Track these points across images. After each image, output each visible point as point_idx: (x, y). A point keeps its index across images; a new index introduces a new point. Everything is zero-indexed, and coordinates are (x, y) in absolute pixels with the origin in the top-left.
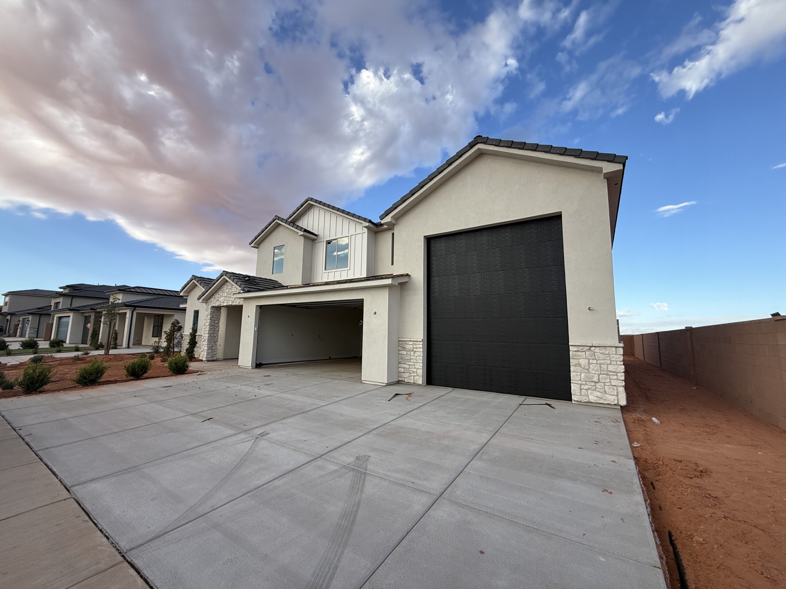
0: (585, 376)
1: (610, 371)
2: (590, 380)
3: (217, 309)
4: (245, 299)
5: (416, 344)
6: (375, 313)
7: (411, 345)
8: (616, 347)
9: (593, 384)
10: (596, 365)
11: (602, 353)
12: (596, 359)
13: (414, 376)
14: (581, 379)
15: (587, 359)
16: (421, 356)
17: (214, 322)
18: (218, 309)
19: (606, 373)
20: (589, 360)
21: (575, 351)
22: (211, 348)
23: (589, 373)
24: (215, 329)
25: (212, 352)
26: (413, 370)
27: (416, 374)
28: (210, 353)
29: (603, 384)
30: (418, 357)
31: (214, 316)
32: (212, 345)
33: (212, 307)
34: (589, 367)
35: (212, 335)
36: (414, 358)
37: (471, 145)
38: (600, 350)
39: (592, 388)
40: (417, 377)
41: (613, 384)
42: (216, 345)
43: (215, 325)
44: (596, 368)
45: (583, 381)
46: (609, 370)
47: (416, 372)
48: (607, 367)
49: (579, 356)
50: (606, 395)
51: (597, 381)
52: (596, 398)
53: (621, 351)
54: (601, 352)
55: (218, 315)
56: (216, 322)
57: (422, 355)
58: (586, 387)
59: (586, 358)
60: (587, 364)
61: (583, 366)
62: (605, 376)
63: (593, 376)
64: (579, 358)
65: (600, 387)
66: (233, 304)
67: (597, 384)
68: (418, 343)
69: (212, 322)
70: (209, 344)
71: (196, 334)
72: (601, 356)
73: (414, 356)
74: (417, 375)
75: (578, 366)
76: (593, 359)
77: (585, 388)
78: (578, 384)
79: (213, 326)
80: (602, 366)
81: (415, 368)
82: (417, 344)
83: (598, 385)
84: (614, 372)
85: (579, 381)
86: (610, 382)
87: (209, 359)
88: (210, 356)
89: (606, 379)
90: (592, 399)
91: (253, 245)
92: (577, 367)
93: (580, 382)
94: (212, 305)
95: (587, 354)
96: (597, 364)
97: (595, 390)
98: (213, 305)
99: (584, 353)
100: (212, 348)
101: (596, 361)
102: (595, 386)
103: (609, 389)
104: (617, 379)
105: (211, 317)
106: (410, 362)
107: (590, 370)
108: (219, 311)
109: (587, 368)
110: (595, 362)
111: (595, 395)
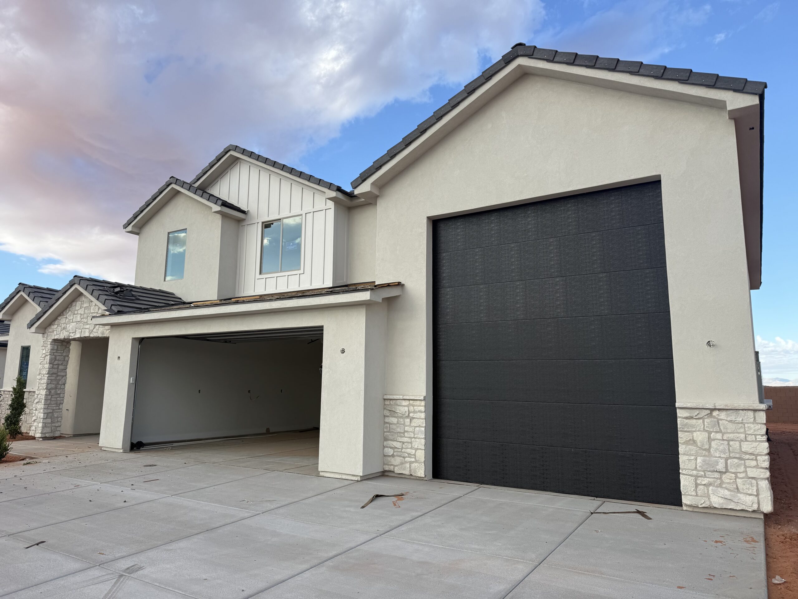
0: (704, 461)
1: (746, 453)
2: (712, 469)
3: (62, 345)
4: (114, 326)
5: (413, 406)
6: (343, 351)
7: (405, 406)
8: (755, 411)
9: (717, 475)
10: (722, 442)
11: (730, 421)
12: (720, 432)
13: (411, 463)
14: (696, 468)
15: (707, 431)
16: (422, 427)
17: (58, 368)
18: (65, 344)
19: (738, 456)
20: (710, 433)
21: (687, 418)
22: (50, 415)
23: (710, 455)
25: (52, 422)
26: (409, 451)
27: (413, 460)
28: (49, 425)
29: (733, 475)
30: (417, 429)
31: (58, 358)
32: (53, 410)
33: (55, 341)
34: (710, 447)
36: (411, 429)
37: (507, 60)
38: (728, 415)
39: (715, 482)
40: (416, 464)
41: (750, 474)
42: (59, 409)
43: (59, 374)
44: (721, 448)
45: (698, 471)
46: (743, 450)
47: (415, 455)
48: (740, 446)
49: (693, 426)
50: (739, 495)
51: (724, 470)
52: (722, 501)
53: (762, 417)
54: (729, 419)
55: (64, 354)
56: (61, 367)
57: (424, 425)
58: (706, 481)
59: (704, 430)
60: (706, 440)
61: (699, 444)
62: (736, 461)
63: (717, 462)
64: (694, 429)
65: (728, 481)
66: (91, 336)
67: (724, 476)
68: (418, 403)
69: (53, 368)
70: (47, 409)
71: (24, 390)
72: (730, 425)
73: (410, 426)
74: (416, 461)
75: (691, 445)
76: (717, 432)
77: (703, 483)
78: (691, 476)
79: (55, 376)
80: (731, 443)
81: (411, 448)
82: (416, 406)
83: (726, 478)
84: (751, 454)
85: (693, 470)
86: (746, 472)
87: (47, 435)
88: (48, 430)
89: (738, 466)
90: (716, 501)
91: (130, 228)
92: (690, 447)
93: (695, 472)
94: (53, 338)
95: (706, 423)
96: (724, 440)
97: (720, 486)
98: (56, 338)
99: (701, 421)
100: (53, 415)
101: (721, 434)
102: (721, 478)
103: (744, 484)
104: (757, 467)
105: (51, 360)
106: (404, 437)
107: (712, 450)
108: (66, 347)
109: (707, 447)
110: (719, 436)
111: (720, 495)
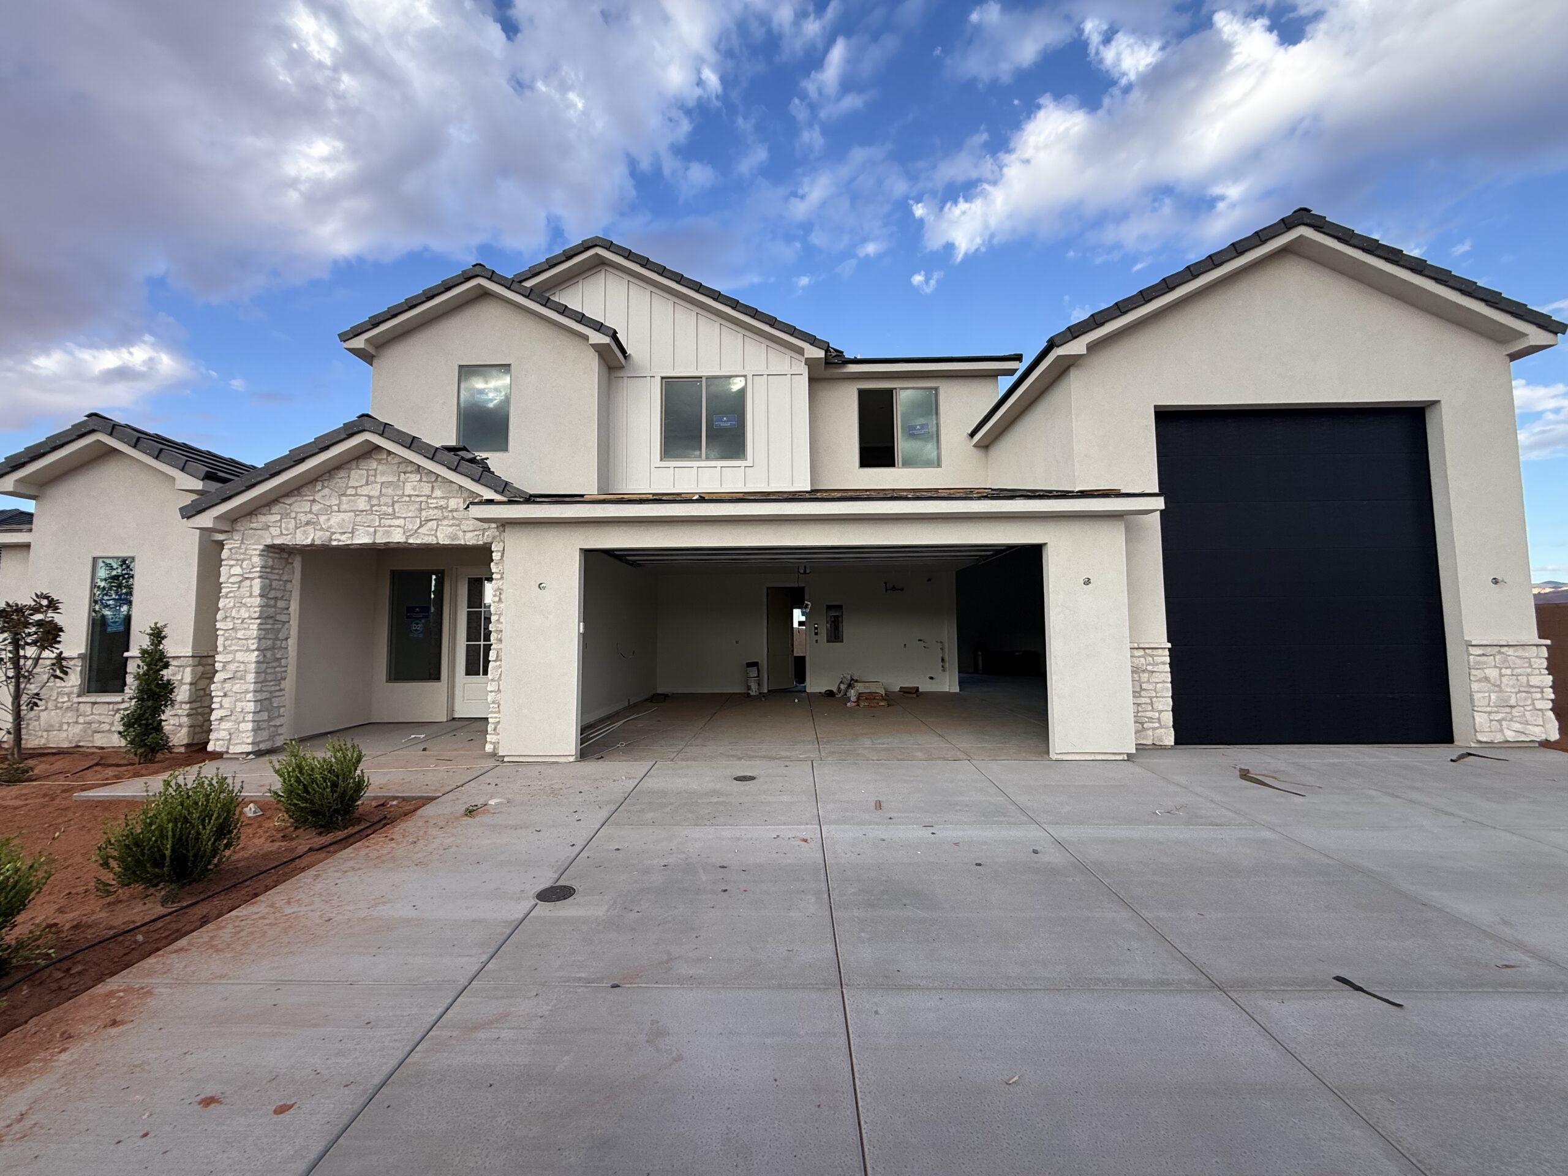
0: (1497, 697)
1: (1532, 686)
2: (1506, 704)
3: (281, 558)
5: (1152, 656)
6: (1087, 582)
7: (1139, 657)
8: (1537, 646)
9: (1508, 710)
10: (1511, 677)
11: (1516, 657)
12: (1510, 667)
13: (1154, 729)
14: (1489, 704)
15: (1497, 667)
16: (1167, 682)
17: (275, 606)
18: (286, 556)
19: (1526, 689)
20: (1501, 669)
21: (1479, 655)
22: (266, 702)
23: (1501, 691)
24: (279, 630)
25: (270, 719)
26: (1149, 714)
27: (1157, 725)
28: (264, 725)
29: (1522, 709)
30: (1159, 685)
31: (274, 584)
32: (271, 692)
33: (271, 548)
34: (1501, 682)
35: (269, 654)
36: (1150, 687)
37: (1287, 224)
38: (1515, 651)
39: (1507, 716)
40: (1162, 730)
41: (1538, 707)
42: (281, 690)
43: (278, 617)
44: (1511, 683)
45: (1492, 707)
46: (1531, 684)
47: (1159, 719)
48: (1528, 680)
49: (1485, 663)
50: (1529, 726)
51: (1515, 705)
52: (1513, 734)
53: (1545, 653)
54: (1516, 654)
55: (285, 578)
56: (281, 604)
57: (1170, 680)
58: (1499, 717)
59: (1496, 667)
60: (1498, 676)
61: (1492, 681)
62: (1524, 694)
63: (1510, 697)
64: (1485, 666)
65: (1517, 714)
66: (411, 541)
67: (1514, 710)
68: (1160, 652)
69: (267, 606)
70: (261, 691)
72: (1518, 661)
73: (1148, 682)
74: (1161, 727)
75: (1484, 682)
76: (1506, 668)
77: (1496, 719)
78: (1485, 712)
79: (270, 621)
80: (1519, 678)
81: (1153, 710)
82: (1157, 656)
83: (1515, 712)
84: (1538, 687)
85: (1486, 707)
86: (1533, 704)
87: (263, 746)
88: (265, 735)
89: (1526, 699)
90: (1510, 735)
91: (359, 343)
92: (1483, 684)
93: (1489, 709)
94: (269, 542)
95: (1497, 660)
96: (1513, 675)
97: (1511, 720)
98: (277, 542)
99: (1492, 657)
100: (271, 703)
101: (1510, 670)
102: (1511, 713)
103: (1532, 716)
104: (1543, 698)
105: (263, 588)
106: (1141, 696)
107: (1503, 686)
108: (288, 563)
109: (1498, 683)
110: (1509, 672)
111: (1514, 729)
